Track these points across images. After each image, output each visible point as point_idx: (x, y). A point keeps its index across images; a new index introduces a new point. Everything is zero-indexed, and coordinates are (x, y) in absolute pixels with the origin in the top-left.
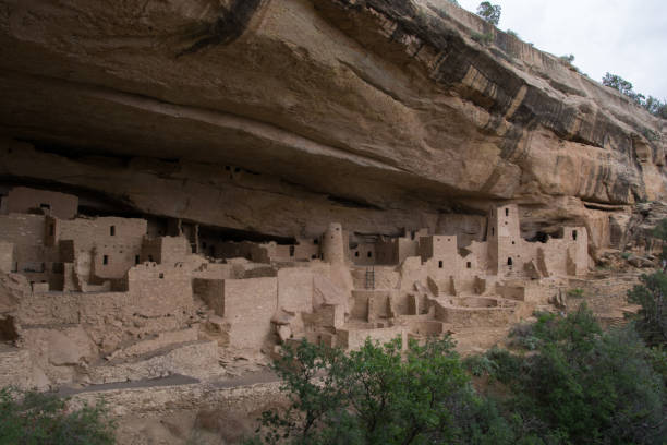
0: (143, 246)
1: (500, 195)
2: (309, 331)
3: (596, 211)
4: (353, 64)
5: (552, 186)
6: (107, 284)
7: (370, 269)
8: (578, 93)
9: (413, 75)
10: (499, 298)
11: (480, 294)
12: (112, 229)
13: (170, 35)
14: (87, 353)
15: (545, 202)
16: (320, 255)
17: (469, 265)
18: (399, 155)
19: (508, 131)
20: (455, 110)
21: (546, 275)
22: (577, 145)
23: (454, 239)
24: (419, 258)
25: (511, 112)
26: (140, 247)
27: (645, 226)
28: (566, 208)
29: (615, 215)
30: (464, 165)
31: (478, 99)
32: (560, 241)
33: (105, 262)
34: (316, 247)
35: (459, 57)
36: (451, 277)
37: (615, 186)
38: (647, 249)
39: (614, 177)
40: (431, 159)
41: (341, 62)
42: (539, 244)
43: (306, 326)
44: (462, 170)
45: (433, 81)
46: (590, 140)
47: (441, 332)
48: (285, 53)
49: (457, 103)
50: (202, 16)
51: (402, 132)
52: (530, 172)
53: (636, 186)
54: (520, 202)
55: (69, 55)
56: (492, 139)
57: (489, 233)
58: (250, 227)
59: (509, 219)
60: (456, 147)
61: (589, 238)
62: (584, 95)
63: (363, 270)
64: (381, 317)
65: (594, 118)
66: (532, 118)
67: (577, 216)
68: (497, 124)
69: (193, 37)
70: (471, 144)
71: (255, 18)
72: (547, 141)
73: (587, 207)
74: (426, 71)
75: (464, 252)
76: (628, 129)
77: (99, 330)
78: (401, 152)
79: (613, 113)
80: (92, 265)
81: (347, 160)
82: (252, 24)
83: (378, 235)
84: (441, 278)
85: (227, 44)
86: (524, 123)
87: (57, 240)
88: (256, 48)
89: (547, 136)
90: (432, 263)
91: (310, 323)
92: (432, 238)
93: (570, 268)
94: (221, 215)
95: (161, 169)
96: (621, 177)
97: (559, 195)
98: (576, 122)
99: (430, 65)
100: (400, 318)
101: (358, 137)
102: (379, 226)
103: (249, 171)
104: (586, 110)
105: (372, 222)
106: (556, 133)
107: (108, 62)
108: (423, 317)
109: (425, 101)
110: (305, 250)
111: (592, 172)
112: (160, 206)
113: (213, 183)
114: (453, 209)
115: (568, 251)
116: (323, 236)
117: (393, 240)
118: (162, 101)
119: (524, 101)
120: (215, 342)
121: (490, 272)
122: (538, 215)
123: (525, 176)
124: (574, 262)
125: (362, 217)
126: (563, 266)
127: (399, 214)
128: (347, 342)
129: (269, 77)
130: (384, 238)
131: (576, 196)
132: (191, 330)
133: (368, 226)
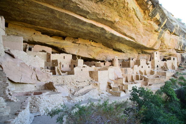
0: (71, 62)
1: (155, 49)
2: (116, 85)
4: (135, 9)
5: (168, 46)
6: (67, 73)
7: (126, 68)
9: (145, 14)
10: (158, 75)
11: (153, 74)
12: (64, 57)
14: (69, 93)
15: (166, 51)
16: (112, 65)
17: (149, 67)
18: (136, 37)
19: (161, 31)
20: (152, 25)
21: (168, 70)
22: (174, 35)
23: (145, 60)
24: (137, 65)
25: (163, 26)
26: (70, 63)
28: (172, 52)
29: (182, 54)
30: (149, 40)
31: (157, 21)
32: (170, 61)
33: (63, 67)
34: (111, 63)
35: (157, 9)
36: (145, 70)
37: (183, 46)
39: (182, 44)
40: (142, 39)
41: (133, 8)
42: (165, 62)
44: (148, 42)
45: (149, 16)
46: (177, 34)
47: (148, 85)
49: (152, 23)
51: (139, 30)
52: (164, 43)
54: (160, 51)
56: (157, 33)
57: (152, 58)
58: (94, 58)
59: (157, 55)
60: (149, 35)
61: (177, 60)
62: (176, 22)
63: (124, 69)
64: (131, 81)
65: (178, 28)
66: (166, 28)
67: (174, 54)
68: (159, 29)
70: (152, 34)
73: (177, 52)
75: (148, 64)
76: (185, 31)
78: (137, 36)
79: (182, 27)
80: (60, 67)
81: (124, 38)
83: (123, 60)
84: (143, 71)
86: (164, 29)
87: (51, 60)
89: (168, 33)
90: (140, 66)
91: (116, 83)
92: (140, 60)
93: (173, 67)
94: (87, 54)
95: (73, 40)
96: (184, 44)
97: (170, 49)
98: (175, 29)
99: (150, 11)
100: (136, 81)
101: (129, 31)
102: (124, 57)
103: (95, 42)
104: (177, 26)
105: (123, 56)
106: (170, 32)
107: (79, 2)
108: (141, 81)
109: (145, 22)
110: (108, 64)
111: (178, 43)
112: (72, 51)
113: (86, 45)
114: (142, 53)
115: (172, 63)
116: (113, 60)
117: (128, 61)
118: (86, 17)
119: (166, 23)
120: (97, 89)
121: (152, 69)
122: (164, 54)
123: (162, 44)
124: (175, 66)
125: (120, 55)
126: (171, 67)
127: (129, 54)
128: (127, 87)
129: (116, 11)
130: (125, 61)
131: (174, 49)
132: (90, 86)
133: (121, 57)
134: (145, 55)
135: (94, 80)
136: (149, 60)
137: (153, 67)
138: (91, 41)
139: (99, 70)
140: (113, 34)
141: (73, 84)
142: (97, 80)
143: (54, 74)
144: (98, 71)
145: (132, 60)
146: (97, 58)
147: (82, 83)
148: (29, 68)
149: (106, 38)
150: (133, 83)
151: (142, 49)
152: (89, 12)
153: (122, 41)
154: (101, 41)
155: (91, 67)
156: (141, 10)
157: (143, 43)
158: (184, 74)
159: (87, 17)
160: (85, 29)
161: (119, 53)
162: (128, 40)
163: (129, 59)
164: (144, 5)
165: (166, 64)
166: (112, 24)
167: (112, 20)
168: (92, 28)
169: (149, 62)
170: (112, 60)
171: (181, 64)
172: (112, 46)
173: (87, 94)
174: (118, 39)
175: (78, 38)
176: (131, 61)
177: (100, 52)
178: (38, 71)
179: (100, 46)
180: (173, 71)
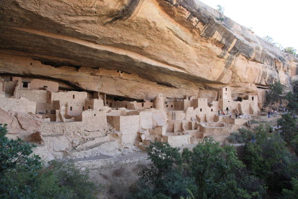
0: (86, 103)
1: (224, 82)
2: (152, 136)
3: (261, 89)
4: (172, 29)
5: (244, 79)
6: (73, 118)
7: (174, 112)
8: (255, 42)
9: (194, 34)
10: (224, 123)
11: (217, 121)
12: (74, 96)
13: (103, 15)
14: (68, 146)
15: (242, 85)
16: (154, 106)
17: (212, 110)
18: (186, 66)
19: (228, 57)
20: (209, 49)
22: (254, 63)
23: (206, 100)
24: (192, 108)
25: (230, 49)
26: (84, 103)
28: (250, 88)
30: (211, 70)
31: (218, 43)
32: (247, 101)
33: (71, 109)
34: (152, 103)
35: (212, 27)
36: (205, 115)
37: (268, 79)
39: (268, 76)
40: (198, 68)
41: (168, 28)
42: (239, 102)
43: (150, 134)
44: (210, 72)
45: (202, 36)
46: (259, 61)
48: (147, 24)
49: (210, 45)
50: (116, 8)
51: (188, 57)
52: (236, 74)
53: (276, 79)
54: (232, 85)
55: (62, 23)
56: (222, 60)
57: (219, 97)
58: (126, 95)
59: (227, 92)
60: (208, 63)
61: (258, 100)
62: (257, 43)
63: (171, 112)
64: (179, 131)
65: (261, 52)
66: (237, 52)
67: (254, 91)
68: (224, 54)
69: (112, 17)
70: (214, 62)
71: (137, 9)
72: (243, 61)
73: (258, 87)
74: (199, 32)
75: (210, 105)
76: (273, 56)
77: (71, 137)
79: (268, 50)
80: (66, 111)
82: (135, 12)
83: (175, 98)
84: (201, 116)
85: (125, 20)
86: (234, 53)
87: (52, 100)
88: (136, 22)
89: (243, 59)
90: (198, 109)
91: (152, 133)
92: (197, 99)
93: (251, 111)
94: (115, 90)
95: (92, 72)
96: (271, 76)
97: (247, 83)
98: (254, 54)
99: (201, 30)
100: (186, 131)
101: (172, 59)
102: (176, 95)
104: (258, 49)
105: (174, 93)
106: (246, 58)
107: (77, 26)
108: (196, 131)
109: (198, 45)
110: (148, 104)
111: (260, 74)
112: (91, 87)
113: (112, 78)
114: (205, 88)
115: (250, 105)
116: (156, 98)
117: (182, 100)
118: (96, 43)
119: (235, 45)
120: (117, 141)
122: (239, 91)
123: (234, 75)
124: (253, 109)
125: (170, 91)
126: (248, 110)
127: (184, 90)
128: (167, 140)
129: (139, 34)
130: (178, 100)
131: (254, 83)
132: (107, 137)
133: (172, 95)
134: (210, 91)
135: (115, 129)
136: (216, 99)
139: (128, 114)
141: (79, 134)
142: (118, 129)
143: (54, 119)
144: (121, 117)
145: (189, 99)
146: (132, 96)
147: (94, 132)
148: (8, 114)
149: (139, 68)
150: (181, 134)
152: (96, 37)
153: (165, 72)
156: (183, 28)
157: (201, 74)
159: (98, 42)
160: (101, 56)
161: (167, 89)
162: (173, 70)
164: (187, 23)
165: (241, 106)
166: (140, 50)
167: (138, 45)
168: (111, 57)
169: (215, 103)
170: (154, 98)
171: (264, 107)
172: (153, 78)
173: (95, 148)
174: (159, 70)
175: (98, 68)
176: (186, 101)
177: (135, 87)
178: (21, 118)
179: (135, 79)
180: (247, 117)
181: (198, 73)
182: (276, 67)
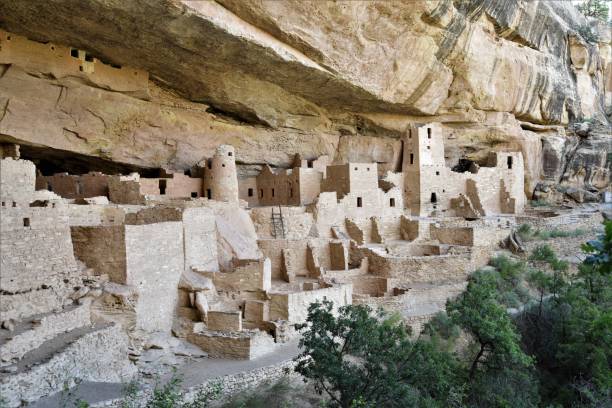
1: (424, 110)
2: (227, 300)
3: (530, 133)
5: (486, 98)
7: (276, 209)
10: (436, 243)
11: (411, 240)
15: (476, 120)
16: (206, 192)
17: (392, 203)
18: (329, 46)
19: (452, 21)
21: (484, 215)
22: (514, 44)
23: (374, 167)
24: (334, 194)
27: (585, 151)
28: (500, 127)
29: (549, 137)
30: (395, 67)
32: (492, 170)
34: (198, 181)
36: (372, 218)
37: (551, 101)
38: (586, 179)
39: (550, 89)
40: (361, 55)
42: (467, 175)
43: (219, 292)
44: (391, 72)
46: (528, 39)
47: (385, 290)
51: (344, 11)
52: (464, 80)
53: (570, 100)
54: (446, 119)
56: (433, 30)
57: (406, 159)
58: (100, 151)
59: (432, 142)
60: (393, 38)
61: (526, 167)
65: (535, 10)
66: (478, 3)
67: (512, 138)
70: (409, 36)
73: (525, 128)
75: (385, 187)
76: (565, 27)
78: (334, 42)
79: (552, 4)
81: (269, 50)
83: (264, 165)
84: (361, 221)
86: (469, 9)
89: (488, 31)
90: (350, 200)
91: (225, 289)
92: (348, 165)
93: (505, 203)
94: (57, 130)
96: (557, 89)
97: (493, 110)
98: (518, 13)
100: (328, 275)
101: (293, 14)
102: (268, 153)
103: (105, 61)
106: (498, 28)
108: (354, 272)
110: (180, 184)
111: (530, 83)
114: (359, 129)
115: (502, 182)
116: (210, 163)
117: (289, 171)
120: (119, 326)
121: (409, 211)
122: (465, 137)
123: (457, 85)
124: (512, 195)
125: (248, 139)
126: (497, 201)
127: (293, 136)
128: (286, 309)
130: (271, 169)
131: (511, 112)
132: (80, 310)
133: (254, 153)
134: (375, 139)
135: (104, 277)
136: (394, 166)
137: (413, 203)
138: (82, 54)
139: (134, 219)
140: (206, 25)
142: (119, 275)
144: (128, 227)
145: (310, 165)
146: (121, 154)
147: (30, 295)
149: (170, 41)
150: (315, 285)
151: (360, 108)
153: (255, 64)
154: (143, 57)
155: (86, 203)
158: (553, 236)
161: (241, 129)
162: (287, 58)
163: (295, 162)
165: (475, 189)
169: (392, 177)
170: (203, 164)
171: (540, 188)
172: (202, 87)
173: (56, 357)
174: (237, 55)
176: (304, 171)
177: (135, 119)
179: (134, 88)
180: (504, 220)
181: (358, 73)
182: (570, 62)
